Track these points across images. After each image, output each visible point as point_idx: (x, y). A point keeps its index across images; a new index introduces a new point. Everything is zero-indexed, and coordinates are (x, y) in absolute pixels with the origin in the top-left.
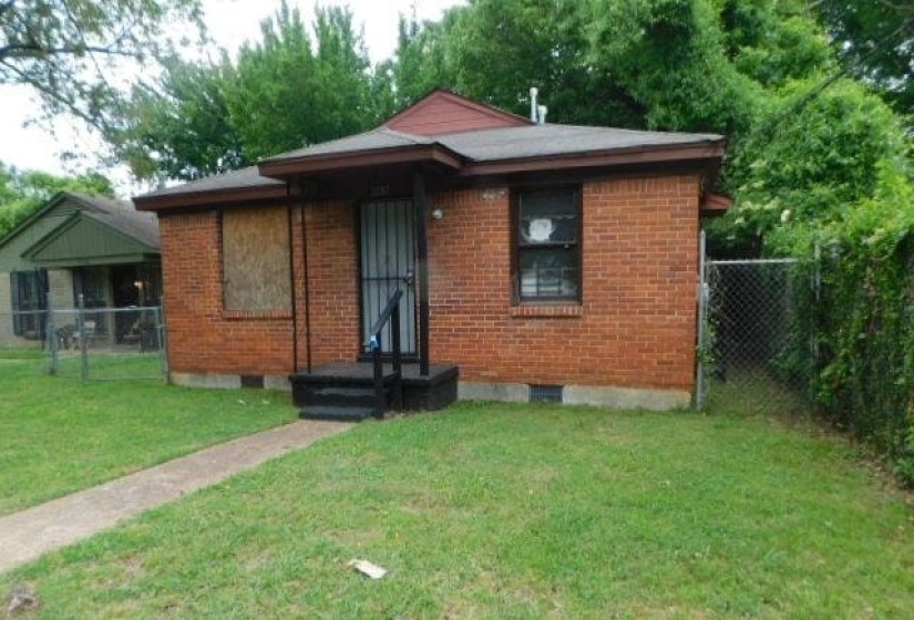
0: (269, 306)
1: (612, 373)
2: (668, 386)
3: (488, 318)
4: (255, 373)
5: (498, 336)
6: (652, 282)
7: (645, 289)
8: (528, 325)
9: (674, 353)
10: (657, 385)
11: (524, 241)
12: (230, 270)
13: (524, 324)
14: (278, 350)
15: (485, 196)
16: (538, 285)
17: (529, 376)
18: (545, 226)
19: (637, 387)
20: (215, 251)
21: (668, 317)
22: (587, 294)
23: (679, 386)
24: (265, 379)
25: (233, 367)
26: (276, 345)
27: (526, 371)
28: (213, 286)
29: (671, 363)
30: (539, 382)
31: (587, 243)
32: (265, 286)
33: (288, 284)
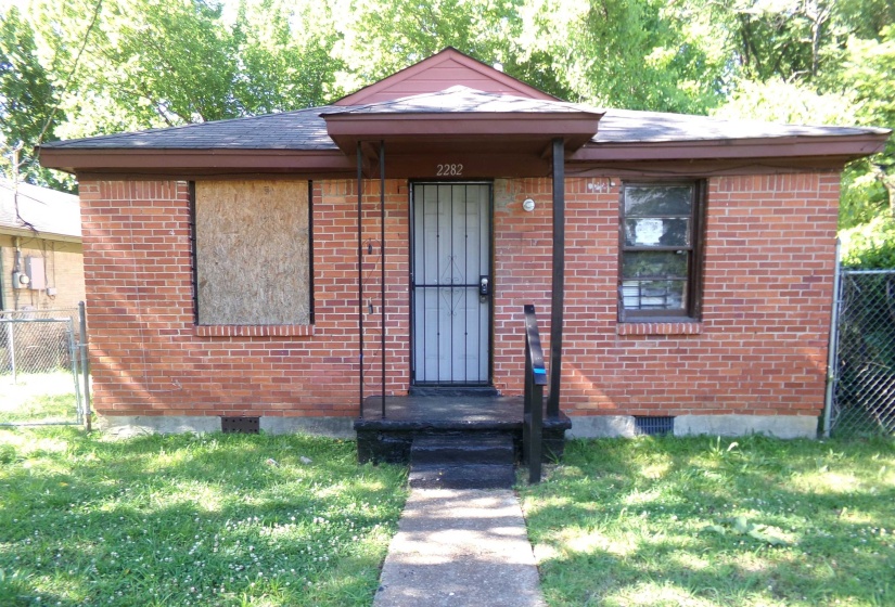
0: (273, 320)
1: (733, 399)
2: (793, 412)
3: (589, 338)
4: (247, 413)
5: (600, 359)
6: (783, 294)
7: (774, 302)
8: (638, 345)
9: (804, 375)
10: (783, 411)
11: (629, 244)
12: (206, 269)
13: (633, 344)
14: (287, 380)
15: (590, 186)
16: (640, 296)
17: (636, 406)
18: (655, 227)
19: (759, 413)
20: (183, 239)
21: (799, 334)
22: (709, 308)
23: (806, 411)
24: (262, 420)
25: (210, 405)
26: (282, 373)
27: (634, 400)
28: (180, 290)
29: (801, 385)
30: (647, 412)
31: (711, 249)
32: (266, 291)
33: (305, 290)
